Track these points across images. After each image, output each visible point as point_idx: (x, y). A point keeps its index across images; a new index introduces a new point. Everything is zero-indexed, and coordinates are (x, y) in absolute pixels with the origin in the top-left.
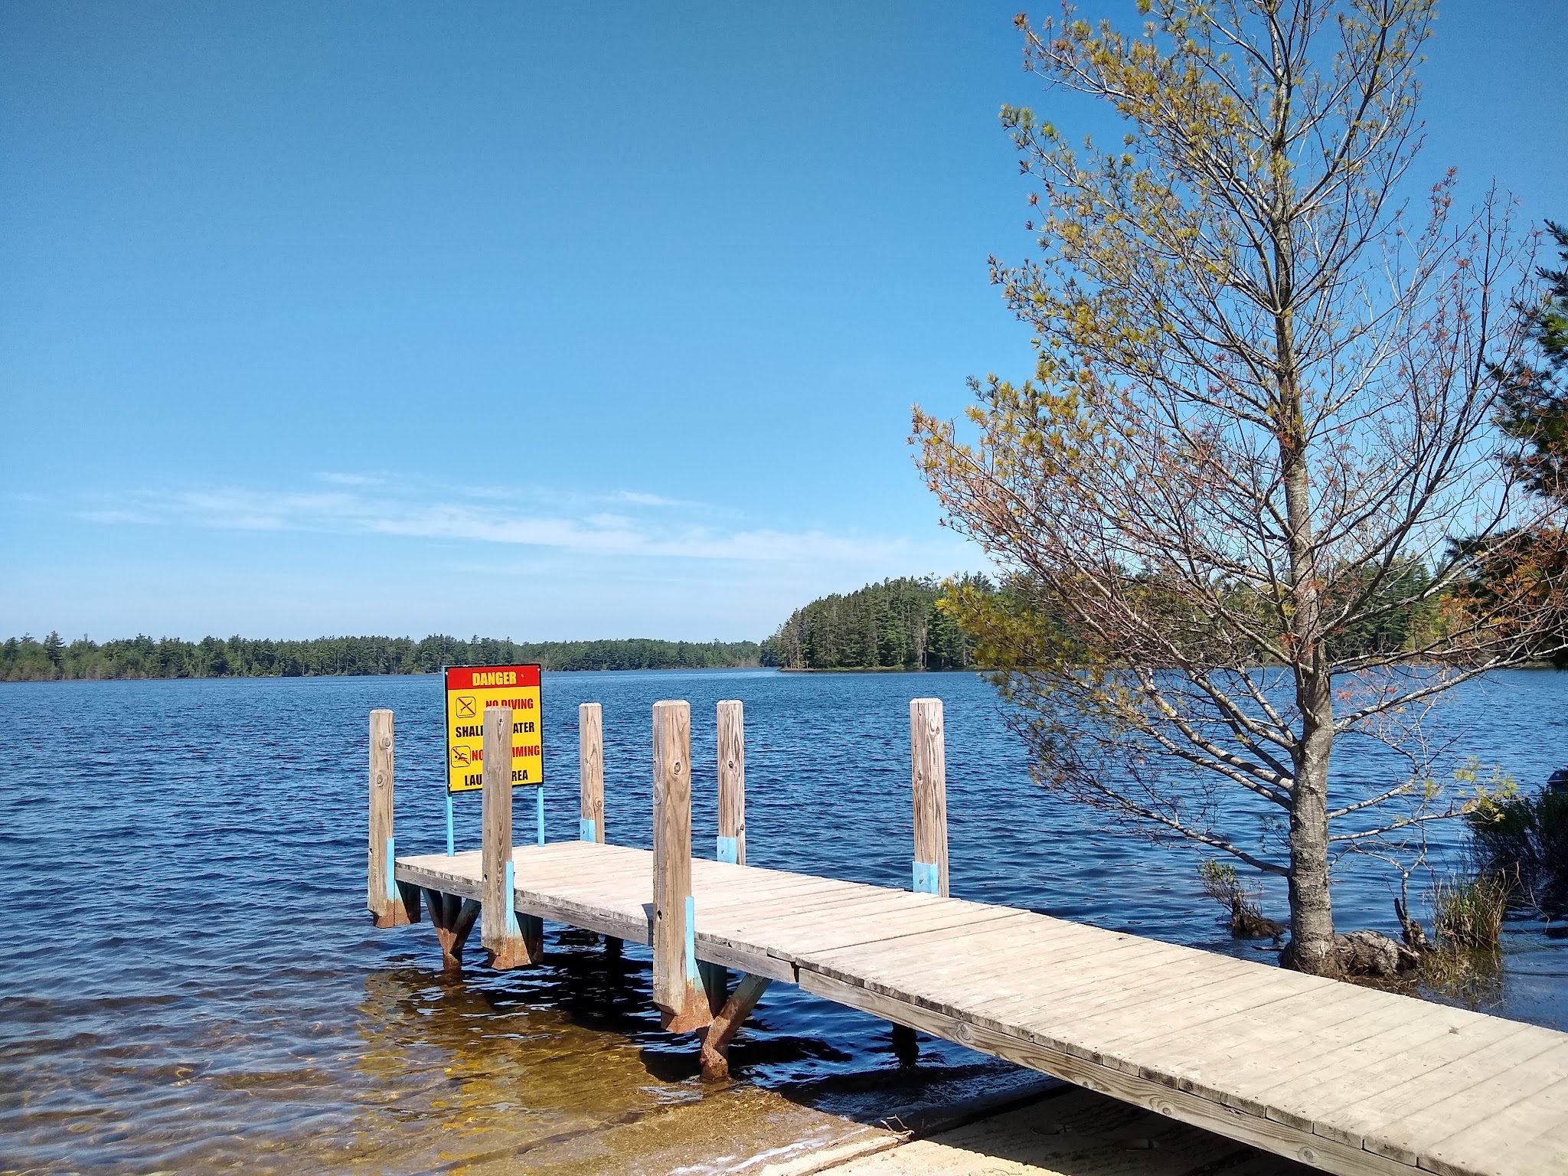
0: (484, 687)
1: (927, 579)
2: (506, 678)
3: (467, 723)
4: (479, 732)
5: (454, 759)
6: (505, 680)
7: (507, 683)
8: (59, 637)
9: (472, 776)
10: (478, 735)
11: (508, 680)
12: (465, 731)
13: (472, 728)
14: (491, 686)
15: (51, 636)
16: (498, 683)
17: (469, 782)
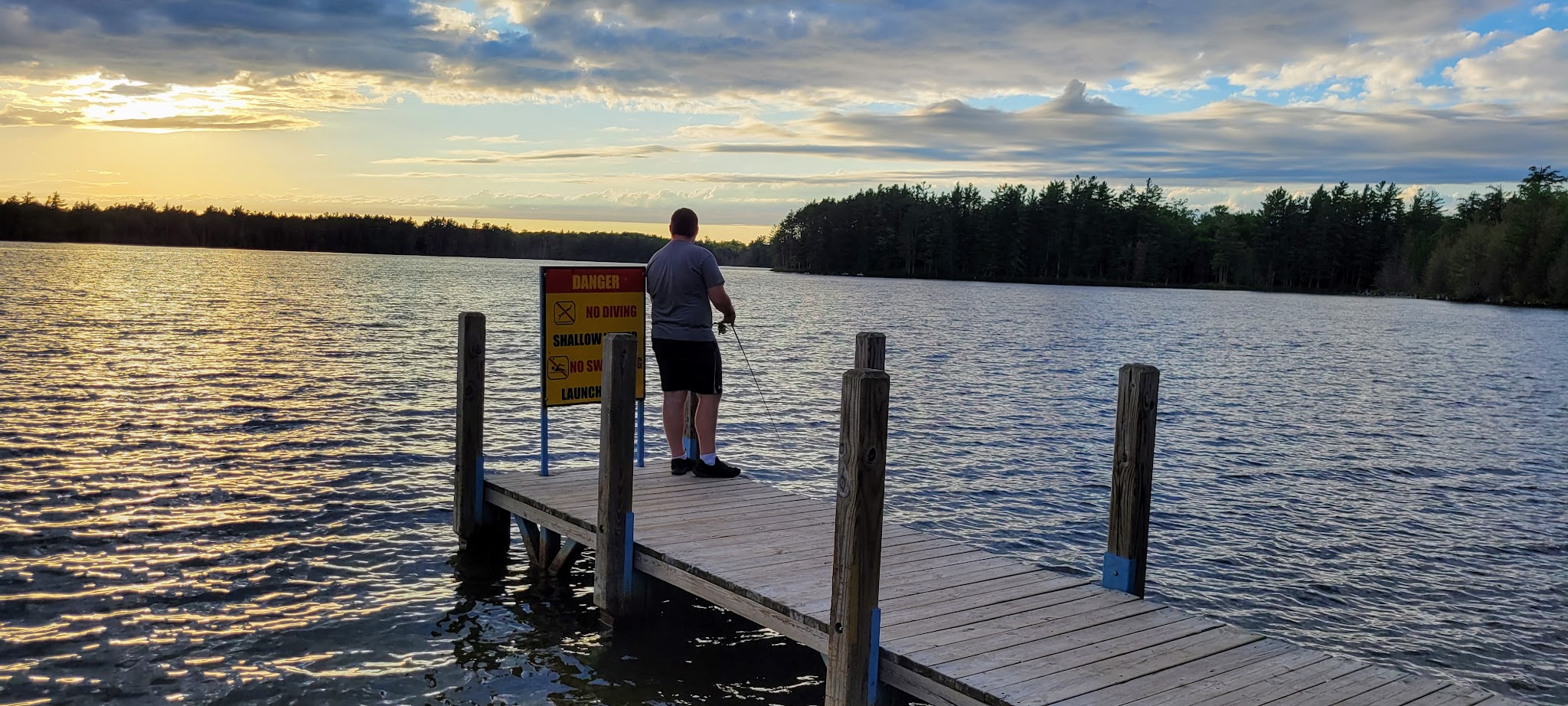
0: (585, 291)
1: (918, 187)
2: (608, 281)
3: (565, 331)
4: (579, 342)
5: (550, 370)
6: (607, 284)
7: (609, 287)
8: (61, 199)
9: (570, 390)
10: (577, 344)
11: (611, 284)
12: (564, 338)
13: (571, 336)
14: (593, 291)
15: (53, 196)
16: (600, 288)
17: (566, 396)
